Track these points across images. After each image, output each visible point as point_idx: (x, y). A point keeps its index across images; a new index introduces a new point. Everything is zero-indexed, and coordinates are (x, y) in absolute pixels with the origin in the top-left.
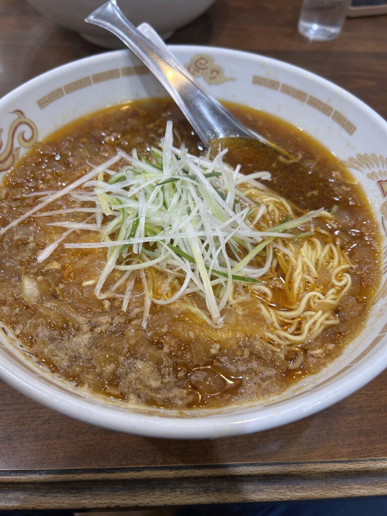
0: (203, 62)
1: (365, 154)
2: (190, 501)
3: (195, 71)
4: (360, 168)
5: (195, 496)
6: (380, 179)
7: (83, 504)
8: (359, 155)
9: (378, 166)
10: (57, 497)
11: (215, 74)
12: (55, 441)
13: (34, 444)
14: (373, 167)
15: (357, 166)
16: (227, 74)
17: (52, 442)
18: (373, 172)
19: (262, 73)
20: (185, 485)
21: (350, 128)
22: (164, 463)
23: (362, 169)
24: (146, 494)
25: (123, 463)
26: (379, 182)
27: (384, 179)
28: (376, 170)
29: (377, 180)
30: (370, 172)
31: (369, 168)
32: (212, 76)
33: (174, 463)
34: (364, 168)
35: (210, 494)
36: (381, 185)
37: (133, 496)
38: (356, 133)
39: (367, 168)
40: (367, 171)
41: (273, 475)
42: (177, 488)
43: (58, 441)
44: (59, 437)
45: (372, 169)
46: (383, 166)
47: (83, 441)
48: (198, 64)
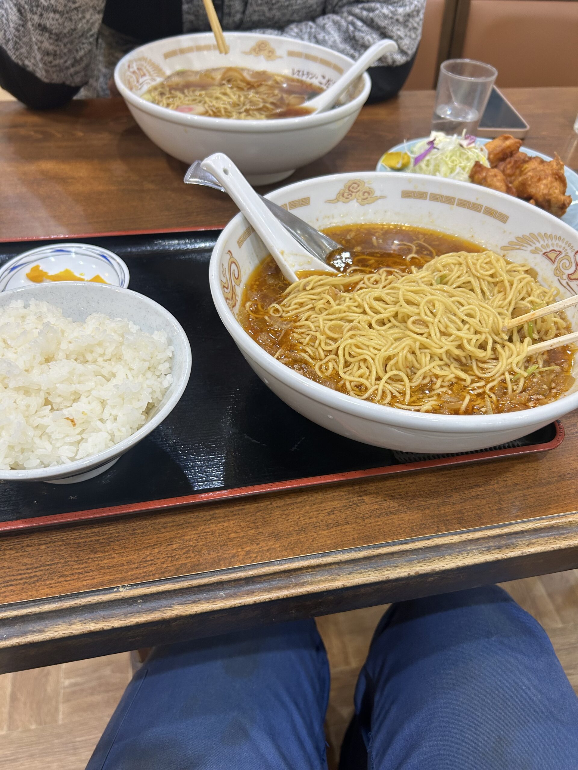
0: (356, 186)
1: (523, 236)
2: (477, 560)
3: (348, 195)
4: (522, 248)
5: (480, 555)
6: (544, 251)
7: (387, 574)
8: (517, 238)
9: (539, 242)
10: (362, 573)
11: (366, 194)
12: (346, 526)
13: (327, 531)
14: (534, 243)
15: (518, 247)
16: (377, 193)
17: (343, 528)
18: (535, 248)
19: (410, 188)
20: (469, 548)
21: (503, 218)
22: (448, 531)
23: (524, 248)
24: (439, 559)
25: (413, 535)
26: (544, 254)
27: (548, 250)
28: (538, 245)
29: (542, 253)
30: (533, 248)
31: (531, 245)
32: (365, 197)
33: (456, 529)
34: (526, 247)
35: (493, 552)
36: (547, 256)
37: (428, 562)
38: (509, 221)
39: (529, 246)
40: (530, 248)
41: (542, 529)
42: (463, 551)
43: (347, 526)
44: (347, 523)
45: (534, 246)
46: (544, 241)
47: (370, 523)
48: (351, 188)
